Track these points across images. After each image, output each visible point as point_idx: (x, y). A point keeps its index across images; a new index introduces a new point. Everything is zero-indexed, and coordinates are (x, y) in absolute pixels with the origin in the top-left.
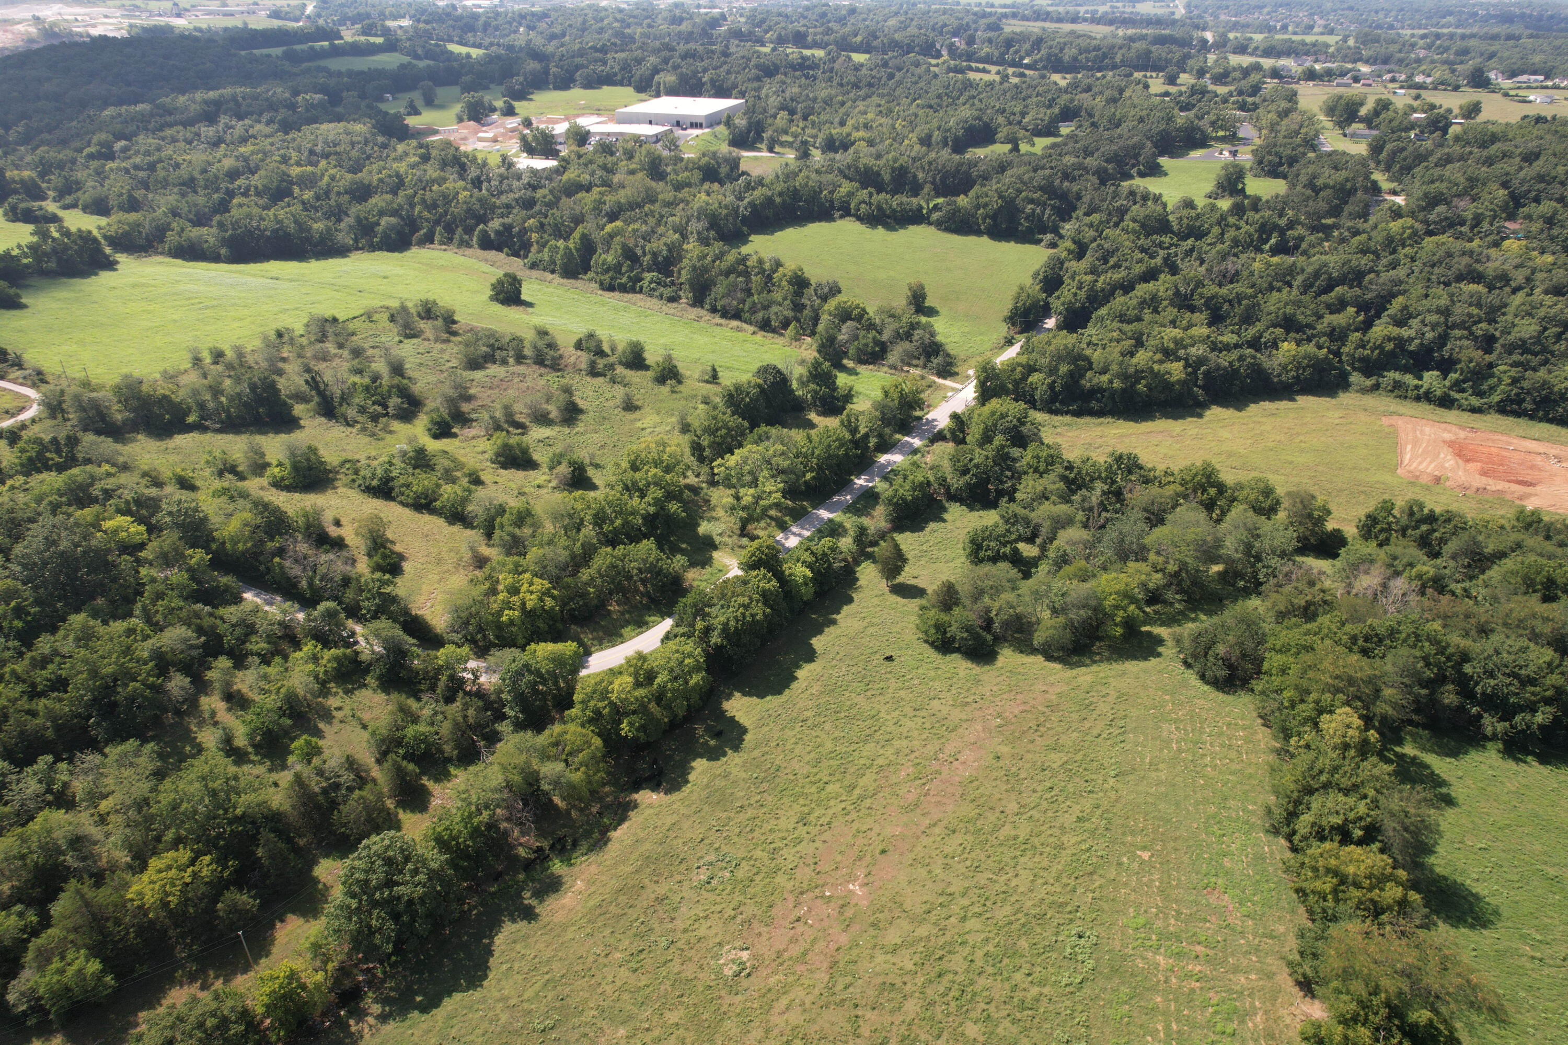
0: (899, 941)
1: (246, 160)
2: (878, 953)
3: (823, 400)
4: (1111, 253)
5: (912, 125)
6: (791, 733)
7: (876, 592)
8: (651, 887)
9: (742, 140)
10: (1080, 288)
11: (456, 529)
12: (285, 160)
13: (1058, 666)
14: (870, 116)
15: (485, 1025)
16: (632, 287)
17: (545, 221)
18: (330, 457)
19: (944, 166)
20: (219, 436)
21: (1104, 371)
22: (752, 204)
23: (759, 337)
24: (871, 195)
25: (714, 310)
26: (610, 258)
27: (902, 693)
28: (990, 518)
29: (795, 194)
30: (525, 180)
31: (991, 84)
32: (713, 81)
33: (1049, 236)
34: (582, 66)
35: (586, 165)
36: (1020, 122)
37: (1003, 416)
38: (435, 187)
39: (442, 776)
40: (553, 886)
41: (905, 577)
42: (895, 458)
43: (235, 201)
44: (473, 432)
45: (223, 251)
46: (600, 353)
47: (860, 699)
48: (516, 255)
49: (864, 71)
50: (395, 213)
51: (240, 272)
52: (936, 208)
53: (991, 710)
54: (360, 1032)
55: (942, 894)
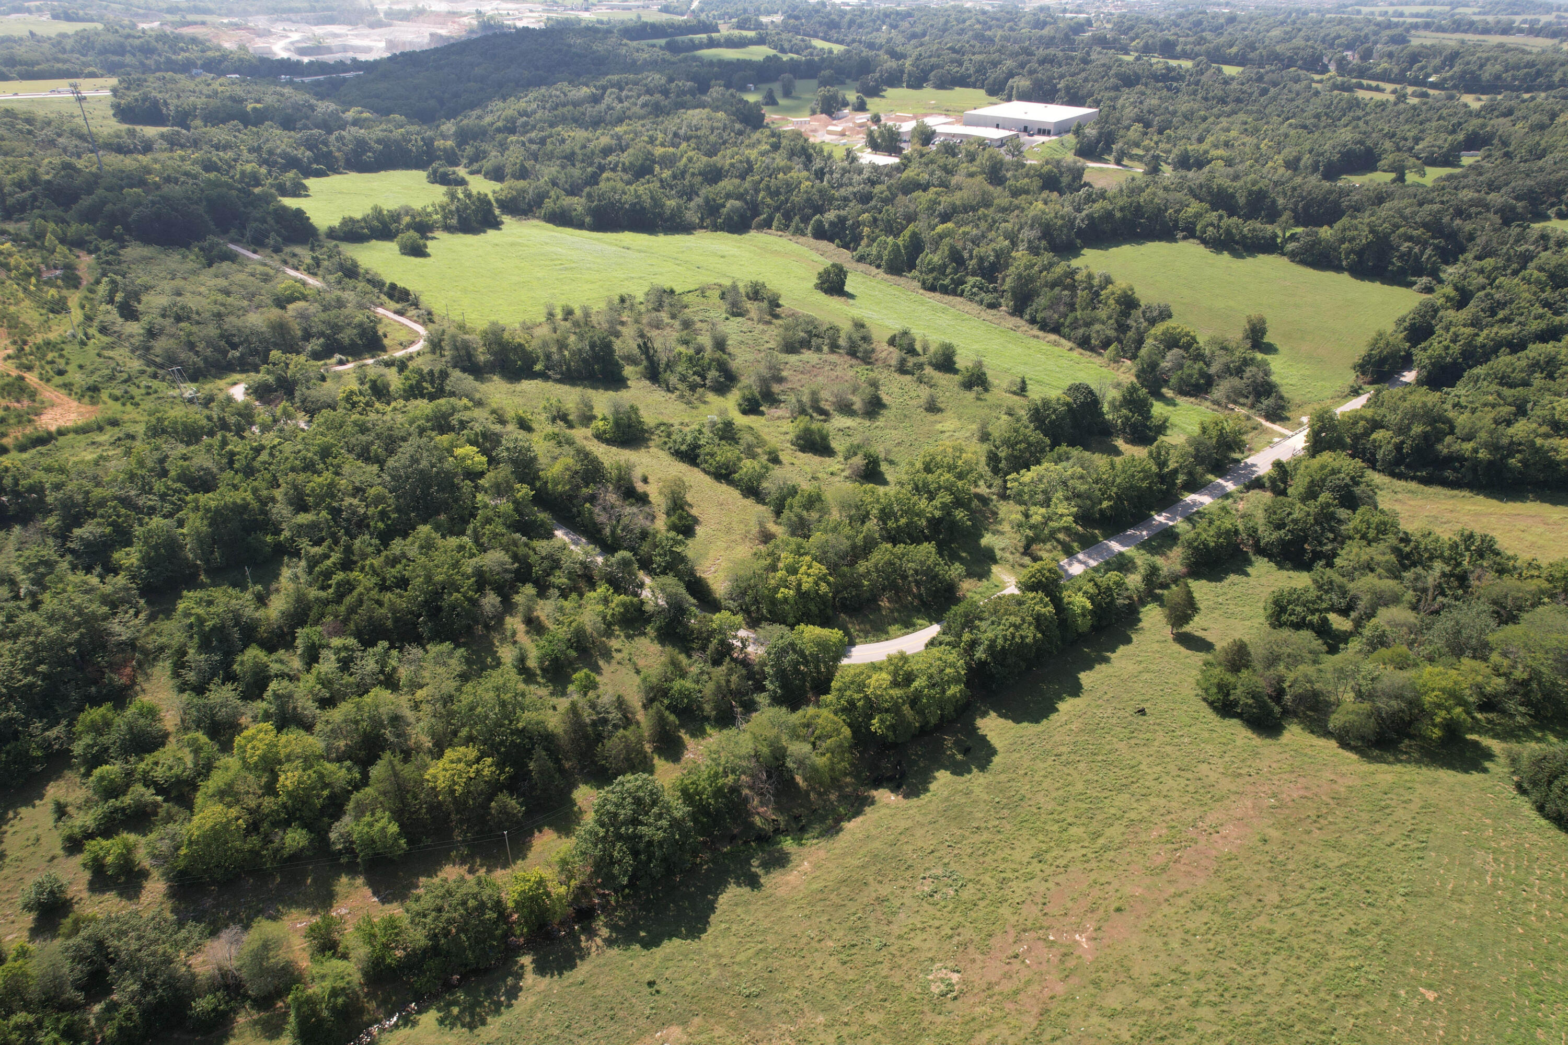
0: (1119, 1008)
1: (619, 138)
2: (1094, 1013)
3: (1134, 427)
4: (1502, 305)
5: (1279, 146)
6: (1042, 765)
7: (1158, 637)
8: (874, 885)
9: (1089, 151)
10: (1454, 341)
11: (749, 502)
12: (652, 140)
14: (1233, 134)
15: (696, 975)
16: (953, 290)
17: (879, 217)
18: (649, 418)
19: (1309, 193)
20: (558, 386)
21: (1468, 438)
22: (1090, 217)
23: (1075, 354)
24: (1221, 218)
25: (1033, 321)
26: (936, 259)
27: (1168, 749)
28: (1301, 581)
29: (1138, 210)
30: (866, 175)
31: (1383, 105)
32: (1068, 89)
33: (1425, 279)
34: (938, 67)
35: (927, 164)
36: (1412, 148)
37: (1334, 472)
38: (781, 176)
39: (698, 732)
40: (780, 861)
41: (1194, 627)
42: (1204, 500)
43: (604, 175)
44: (779, 412)
45: (588, 220)
46: (912, 351)
47: (1122, 746)
48: (846, 246)
49: (1234, 85)
50: (740, 197)
51: (599, 240)
52: (1293, 237)
53: (1266, 788)
54: (589, 949)
55: (1176, 970)
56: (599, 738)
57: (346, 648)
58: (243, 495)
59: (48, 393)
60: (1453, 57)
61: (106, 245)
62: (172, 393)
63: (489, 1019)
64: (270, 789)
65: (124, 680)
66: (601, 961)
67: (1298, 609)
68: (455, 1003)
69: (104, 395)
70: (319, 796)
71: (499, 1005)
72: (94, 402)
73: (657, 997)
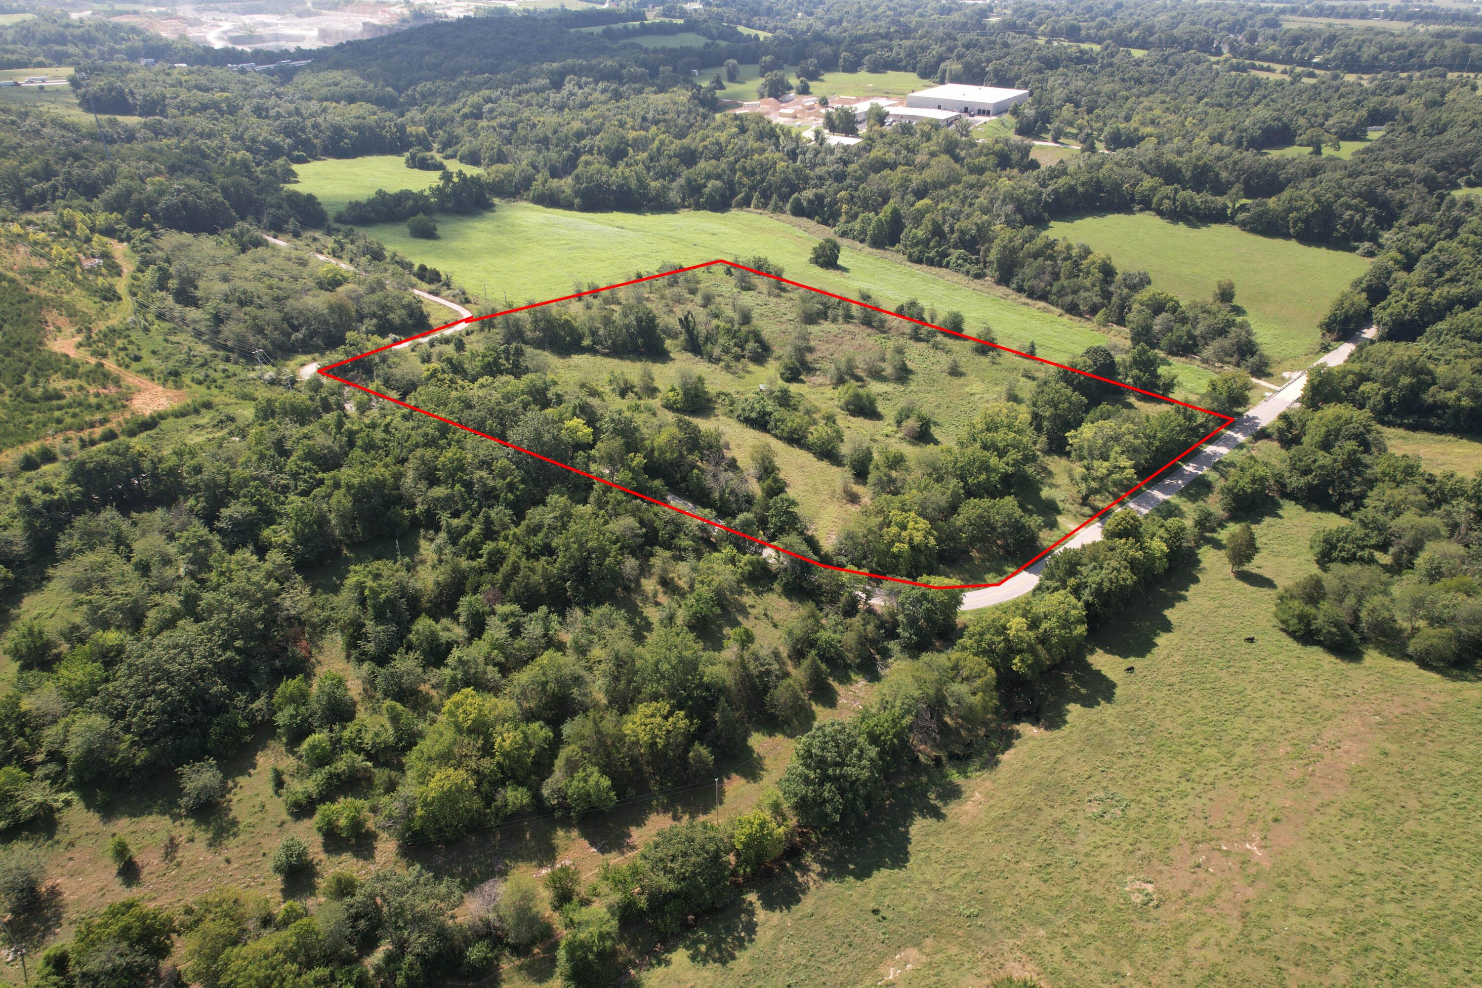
0: (1313, 907)
1: (588, 122)
2: (1291, 914)
3: (1145, 386)
4: (1449, 266)
5: (1202, 123)
6: (1159, 695)
7: (1221, 576)
8: (1047, 811)
9: (1029, 129)
10: (1410, 300)
11: (824, 464)
12: (622, 124)
13: (1437, 677)
14: (1157, 112)
15: (914, 901)
16: (939, 261)
17: (856, 194)
18: (711, 389)
19: (1250, 167)
20: (608, 360)
21: (1450, 388)
22: (1055, 192)
23: (1066, 318)
24: (1176, 191)
25: (1020, 290)
26: (920, 233)
27: (1266, 675)
28: (1332, 522)
29: (1098, 185)
30: (838, 154)
31: (1280, 84)
32: (996, 72)
33: (1367, 245)
34: (870, 52)
35: (890, 144)
36: (1322, 125)
37: (1348, 422)
38: (756, 157)
39: (845, 680)
40: (953, 793)
41: (1250, 567)
42: (1221, 450)
43: (583, 158)
44: (819, 379)
45: (577, 201)
46: (922, 321)
47: (1223, 674)
48: (825, 222)
49: (1144, 67)
50: (718, 177)
51: (592, 220)
52: (1243, 208)
53: (1367, 707)
54: (807, 883)
55: (1351, 872)
56: (766, 689)
57: (512, 614)
59: (131, 378)
60: (1331, 40)
61: (139, 234)
62: (252, 375)
63: (737, 954)
64: (487, 750)
65: (303, 653)
66: (821, 893)
67: (1347, 546)
68: (701, 941)
69: (186, 379)
70: (528, 756)
71: (741, 940)
72: (178, 386)
73: (884, 923)
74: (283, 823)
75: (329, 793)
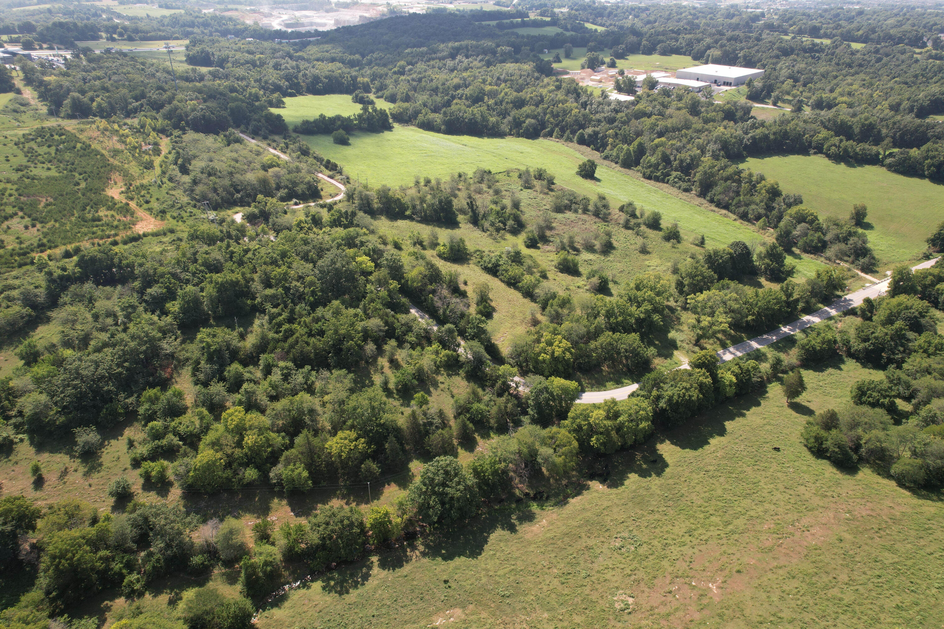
1: (465, 80)
3: (772, 271)
5: (887, 95)
6: (696, 476)
7: (778, 404)
8: (585, 538)
9: (756, 96)
11: (527, 301)
13: (907, 493)
14: (855, 87)
15: (473, 580)
16: (662, 179)
17: (619, 132)
18: (470, 247)
19: (905, 126)
20: (419, 224)
22: (753, 138)
23: (738, 223)
24: (841, 141)
25: (712, 201)
26: (653, 159)
27: (779, 474)
28: (878, 376)
29: (785, 134)
30: (613, 106)
32: (745, 57)
34: (663, 41)
35: (651, 101)
37: (907, 308)
38: (560, 105)
39: (486, 436)
40: (529, 517)
41: (802, 399)
42: (815, 320)
43: (455, 101)
44: (549, 248)
45: (443, 127)
46: (634, 215)
47: (749, 470)
48: (597, 150)
49: (858, 56)
50: (534, 117)
51: (448, 139)
52: (891, 155)
53: (844, 507)
54: (411, 557)
55: (774, 615)
56: (427, 433)
57: (287, 368)
58: (237, 276)
59: (140, 213)
61: (176, 133)
62: (203, 216)
63: (351, 590)
64: (239, 444)
65: (167, 375)
66: (418, 564)
67: (875, 394)
68: (333, 579)
69: (168, 216)
70: (265, 451)
71: (357, 583)
72: (163, 219)
73: (449, 590)
74: (126, 469)
75: (153, 456)
